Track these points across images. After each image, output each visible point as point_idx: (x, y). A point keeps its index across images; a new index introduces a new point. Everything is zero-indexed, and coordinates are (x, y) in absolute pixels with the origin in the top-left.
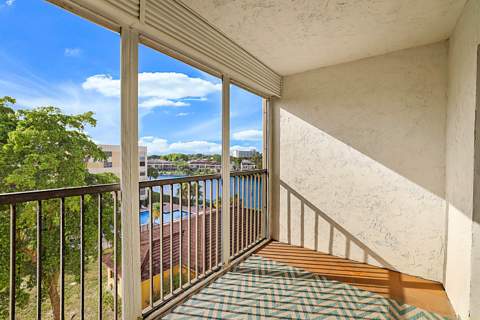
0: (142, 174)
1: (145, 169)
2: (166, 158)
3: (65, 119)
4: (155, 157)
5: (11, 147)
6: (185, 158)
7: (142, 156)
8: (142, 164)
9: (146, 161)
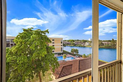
0: (62, 46)
1: (62, 44)
2: (68, 41)
3: (42, 32)
4: (65, 41)
5: (31, 40)
6: (74, 41)
7: (62, 40)
8: (62, 43)
9: (63, 42)
